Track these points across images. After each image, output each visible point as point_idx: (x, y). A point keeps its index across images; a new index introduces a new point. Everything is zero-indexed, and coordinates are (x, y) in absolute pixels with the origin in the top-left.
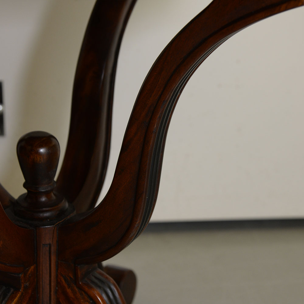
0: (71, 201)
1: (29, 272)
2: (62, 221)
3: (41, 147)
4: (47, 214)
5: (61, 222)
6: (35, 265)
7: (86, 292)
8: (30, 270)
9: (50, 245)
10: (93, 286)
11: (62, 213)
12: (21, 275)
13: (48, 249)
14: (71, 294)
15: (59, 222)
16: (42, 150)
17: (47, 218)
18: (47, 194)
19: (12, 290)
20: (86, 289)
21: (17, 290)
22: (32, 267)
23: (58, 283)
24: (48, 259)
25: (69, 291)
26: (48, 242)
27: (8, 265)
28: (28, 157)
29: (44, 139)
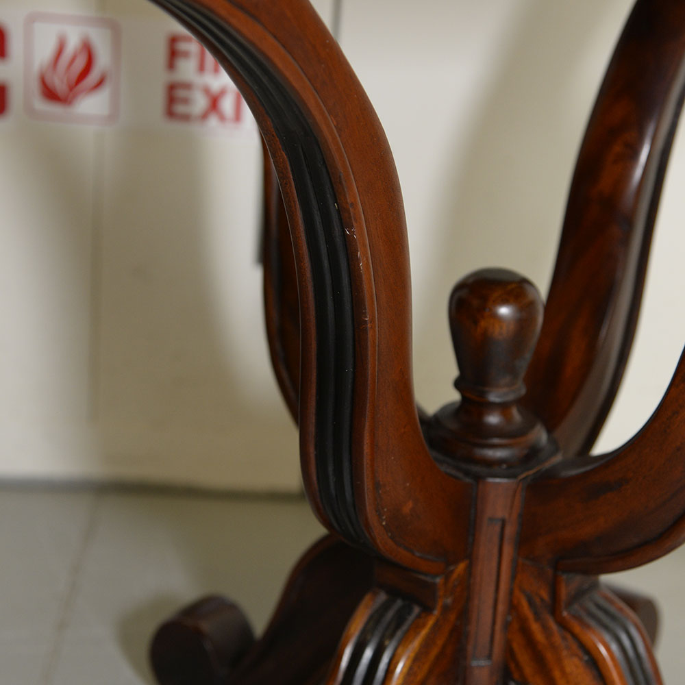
0: (550, 430)
1: (455, 576)
2: (534, 471)
3: (505, 302)
4: (499, 454)
6: (467, 561)
7: (575, 636)
8: (457, 571)
9: (503, 521)
10: (592, 623)
11: (532, 455)
12: (438, 580)
13: (497, 528)
14: (539, 636)
15: (528, 473)
16: (504, 311)
17: (500, 462)
18: (503, 407)
19: (417, 610)
20: (577, 629)
21: (427, 609)
22: (461, 567)
23: (513, 607)
24: (495, 551)
25: (535, 627)
26: (499, 515)
27: (418, 554)
28: (476, 322)
29: (513, 286)
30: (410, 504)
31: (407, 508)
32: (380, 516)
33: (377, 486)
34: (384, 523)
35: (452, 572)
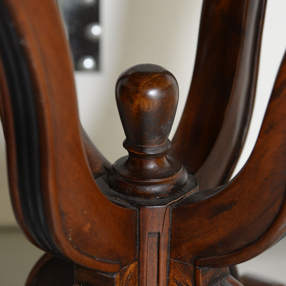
0: (192, 172)
1: (128, 273)
2: (178, 199)
3: (151, 87)
4: (156, 189)
6: (136, 262)
8: (129, 270)
9: (159, 234)
11: (178, 188)
12: (116, 276)
13: (156, 240)
15: (174, 201)
16: (153, 93)
17: (155, 194)
18: (157, 157)
22: (132, 266)
24: (155, 255)
26: (156, 230)
27: (97, 259)
28: (132, 102)
29: (156, 75)
30: (89, 226)
31: (87, 228)
32: (66, 235)
33: (62, 214)
34: (70, 239)
35: (126, 270)
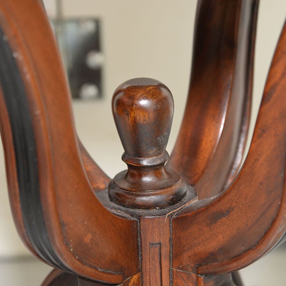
1: (131, 284)
2: (178, 209)
5: (175, 211)
6: (139, 273)
8: (132, 281)
9: (160, 244)
11: (177, 198)
13: (157, 250)
15: (174, 211)
16: (144, 103)
17: (155, 205)
22: (135, 277)
24: (158, 265)
26: (157, 240)
27: (100, 270)
28: (128, 115)
29: (150, 88)
30: (89, 236)
31: (88, 239)
32: (67, 245)
33: (62, 225)
34: (71, 250)
35: (129, 281)
